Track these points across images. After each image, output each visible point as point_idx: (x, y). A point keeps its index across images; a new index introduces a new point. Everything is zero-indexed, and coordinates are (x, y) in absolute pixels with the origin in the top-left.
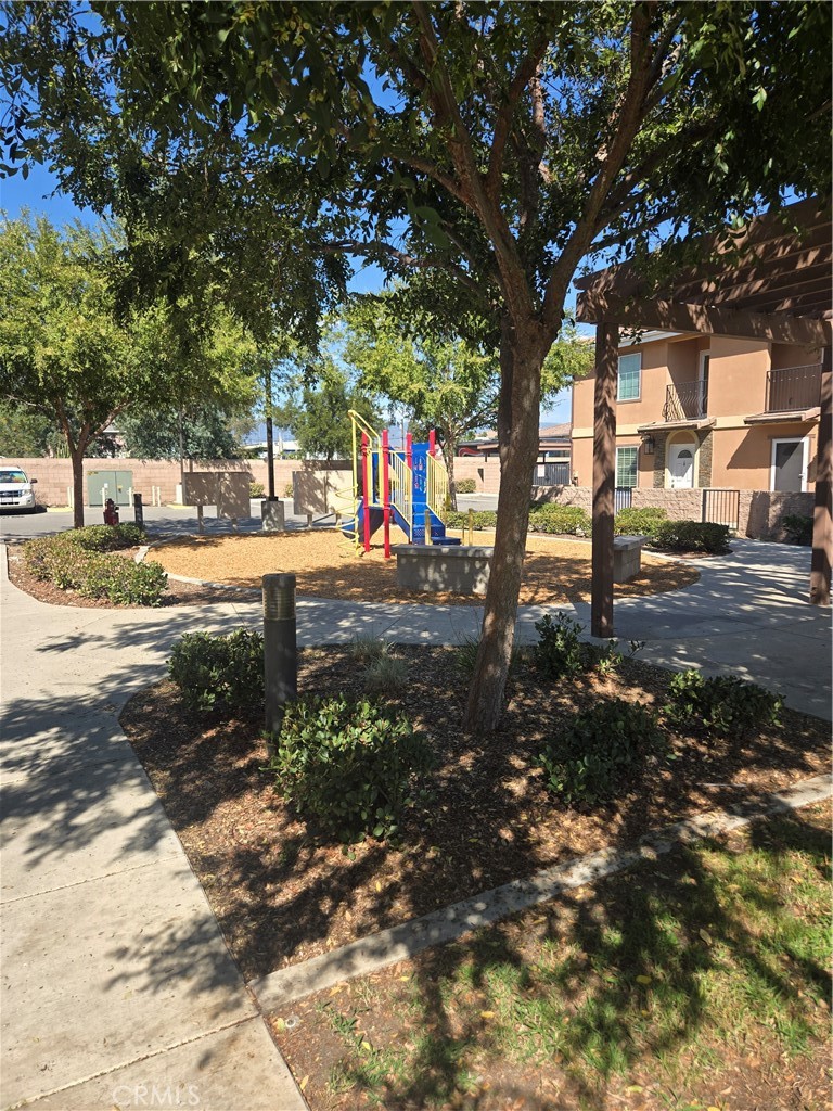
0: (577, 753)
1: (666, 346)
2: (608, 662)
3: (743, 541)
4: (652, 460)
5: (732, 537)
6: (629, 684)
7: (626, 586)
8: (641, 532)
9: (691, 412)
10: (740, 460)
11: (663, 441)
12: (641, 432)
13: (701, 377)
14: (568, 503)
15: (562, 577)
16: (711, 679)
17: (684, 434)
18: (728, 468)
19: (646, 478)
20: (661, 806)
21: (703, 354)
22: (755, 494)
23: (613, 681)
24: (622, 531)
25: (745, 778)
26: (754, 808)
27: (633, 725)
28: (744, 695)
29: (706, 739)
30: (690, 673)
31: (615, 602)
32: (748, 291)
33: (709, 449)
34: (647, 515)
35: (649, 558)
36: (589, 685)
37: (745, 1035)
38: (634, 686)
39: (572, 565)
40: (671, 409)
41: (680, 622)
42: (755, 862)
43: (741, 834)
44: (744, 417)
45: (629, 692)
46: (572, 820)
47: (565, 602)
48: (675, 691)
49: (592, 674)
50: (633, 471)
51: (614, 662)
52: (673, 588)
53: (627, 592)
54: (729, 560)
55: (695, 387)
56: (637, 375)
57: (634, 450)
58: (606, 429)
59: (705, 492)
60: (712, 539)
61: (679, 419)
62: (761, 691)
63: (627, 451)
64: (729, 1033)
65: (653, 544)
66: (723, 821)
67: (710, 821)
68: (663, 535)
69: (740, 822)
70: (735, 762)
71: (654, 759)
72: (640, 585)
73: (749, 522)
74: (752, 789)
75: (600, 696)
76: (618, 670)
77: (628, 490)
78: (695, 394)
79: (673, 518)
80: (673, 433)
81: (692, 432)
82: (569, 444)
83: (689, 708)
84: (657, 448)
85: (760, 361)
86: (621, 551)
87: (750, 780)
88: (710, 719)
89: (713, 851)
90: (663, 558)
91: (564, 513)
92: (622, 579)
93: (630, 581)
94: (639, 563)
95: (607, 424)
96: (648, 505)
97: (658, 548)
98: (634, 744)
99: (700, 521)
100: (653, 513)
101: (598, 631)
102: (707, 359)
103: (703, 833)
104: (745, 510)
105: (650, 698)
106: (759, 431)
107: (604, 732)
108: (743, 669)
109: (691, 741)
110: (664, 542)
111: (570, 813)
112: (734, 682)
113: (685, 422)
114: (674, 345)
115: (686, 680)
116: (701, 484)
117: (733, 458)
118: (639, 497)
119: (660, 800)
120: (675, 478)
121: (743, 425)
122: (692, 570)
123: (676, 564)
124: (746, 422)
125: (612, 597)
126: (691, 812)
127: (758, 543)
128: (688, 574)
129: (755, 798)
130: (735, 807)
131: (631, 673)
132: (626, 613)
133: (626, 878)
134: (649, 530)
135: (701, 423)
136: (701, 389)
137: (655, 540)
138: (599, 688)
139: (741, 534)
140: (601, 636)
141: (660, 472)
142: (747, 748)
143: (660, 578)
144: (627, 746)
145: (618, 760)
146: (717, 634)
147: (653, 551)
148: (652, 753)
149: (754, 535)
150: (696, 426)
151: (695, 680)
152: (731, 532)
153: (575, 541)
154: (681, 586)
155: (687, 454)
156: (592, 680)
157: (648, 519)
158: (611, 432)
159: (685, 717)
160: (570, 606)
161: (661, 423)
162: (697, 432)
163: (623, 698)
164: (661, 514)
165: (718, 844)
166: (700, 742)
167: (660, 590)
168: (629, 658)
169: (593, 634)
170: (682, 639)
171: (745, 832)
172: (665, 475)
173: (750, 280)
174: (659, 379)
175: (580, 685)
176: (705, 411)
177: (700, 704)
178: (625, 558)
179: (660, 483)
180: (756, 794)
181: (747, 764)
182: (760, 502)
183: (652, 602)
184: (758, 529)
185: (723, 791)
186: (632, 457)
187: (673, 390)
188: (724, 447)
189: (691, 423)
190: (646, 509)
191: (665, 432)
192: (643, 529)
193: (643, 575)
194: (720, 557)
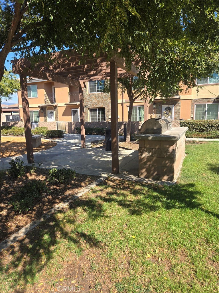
0: (22, 198)
1: (43, 83)
2: (32, 170)
3: (67, 134)
4: (43, 114)
5: (65, 133)
6: (39, 175)
7: (38, 148)
8: (41, 134)
9: (52, 102)
10: (64, 114)
11: (45, 109)
12: (39, 107)
13: (53, 93)
14: (20, 127)
15: (19, 148)
16: (59, 170)
17: (51, 107)
18: (62, 116)
19: (42, 119)
20: (47, 206)
21: (53, 87)
22: (69, 122)
23: (34, 175)
24: (36, 134)
25: (68, 192)
26: (70, 199)
27: (38, 186)
28: (66, 172)
29: (59, 185)
30: (54, 169)
31: (34, 153)
32: (61, 70)
33: (57, 111)
34: (43, 129)
35: (44, 140)
36: (27, 177)
37: (68, 257)
38: (40, 175)
39: (21, 144)
40: (46, 101)
41: (52, 156)
42: (70, 213)
43: (67, 207)
44: (64, 103)
45: (39, 177)
46: (22, 217)
47: (20, 155)
48: (50, 174)
49: (28, 174)
50: (38, 117)
51: (34, 170)
52: (51, 148)
53: (38, 150)
54: (64, 139)
55: (52, 95)
56: (36, 91)
57: (38, 111)
58: (26, 105)
59: (57, 122)
60: (59, 134)
61: (49, 103)
62: (71, 170)
63: (36, 111)
64: (64, 258)
65: (45, 137)
66: (63, 205)
67: (60, 206)
68: (48, 134)
69: (67, 204)
70: (65, 189)
71: (45, 194)
72: (42, 148)
73: (68, 130)
74: (70, 195)
75: (30, 180)
76: (35, 172)
77: (37, 122)
78: (52, 97)
79: (50, 129)
80: (48, 107)
81: (52, 107)
82: (19, 110)
83: (54, 178)
84: (44, 111)
85: (67, 90)
86: (36, 139)
87: (69, 193)
88: (59, 180)
89: (61, 213)
90: (48, 140)
91: (19, 129)
92: (37, 147)
93: (39, 147)
94: (41, 142)
95: (26, 104)
96: (43, 126)
97: (46, 137)
98: (39, 191)
99: (57, 130)
100: (44, 128)
101: (30, 161)
102: (54, 88)
103: (58, 209)
104: (67, 127)
105: (44, 177)
106: (68, 107)
107: (30, 190)
108: (68, 166)
109: (55, 187)
110: (48, 136)
111: (21, 215)
112: (64, 170)
113: (50, 104)
114: (46, 83)
115: (53, 171)
116: (56, 120)
117: (63, 114)
118: (40, 124)
119: (47, 204)
120: (49, 119)
121: (64, 105)
122: (55, 143)
123: (51, 141)
124: (65, 105)
125: (33, 152)
126: (55, 205)
127: (70, 135)
128: (54, 144)
129: (70, 197)
130: (66, 200)
131: (39, 172)
132: (37, 156)
133: (38, 228)
134: (43, 133)
135: (54, 105)
136: (54, 96)
137: (46, 136)
138: (30, 178)
139: (67, 133)
140: (30, 163)
141: (45, 117)
142: (68, 185)
143: (47, 145)
144: (37, 192)
145: (35, 197)
146: (62, 158)
147: (45, 138)
148: (44, 192)
149: (69, 133)
150: (53, 105)
151: (55, 171)
152: (64, 132)
153: (23, 137)
154: (53, 147)
155: (52, 113)
156: (28, 176)
157: (43, 130)
158: (28, 106)
159: (53, 181)
160: (21, 156)
161: (44, 104)
162: (54, 107)
163: (37, 179)
164: (47, 128)
165: (61, 211)
166: (57, 186)
167: (47, 148)
168: (38, 168)
169: (28, 163)
170: (52, 161)
171: (68, 206)
172: (47, 118)
173: (60, 68)
174: (42, 92)
175: (24, 178)
176: (55, 102)
177: (56, 177)
178: (37, 141)
179: (46, 120)
180: (71, 196)
181: (69, 189)
182: (70, 124)
183: (45, 152)
184: (70, 131)
185: (63, 197)
186: (37, 113)
187: (46, 95)
188: (61, 110)
189: (52, 104)
190: (43, 127)
191: (46, 107)
192: (42, 133)
193: (42, 145)
194: (62, 139)
